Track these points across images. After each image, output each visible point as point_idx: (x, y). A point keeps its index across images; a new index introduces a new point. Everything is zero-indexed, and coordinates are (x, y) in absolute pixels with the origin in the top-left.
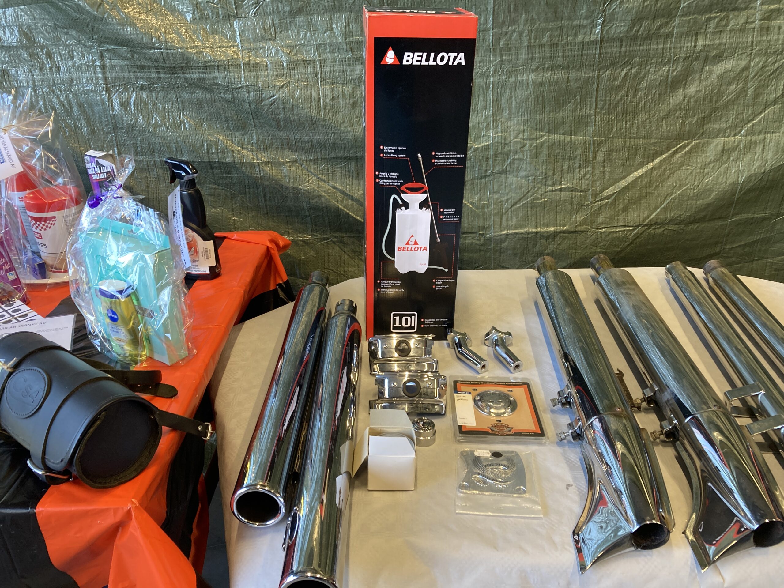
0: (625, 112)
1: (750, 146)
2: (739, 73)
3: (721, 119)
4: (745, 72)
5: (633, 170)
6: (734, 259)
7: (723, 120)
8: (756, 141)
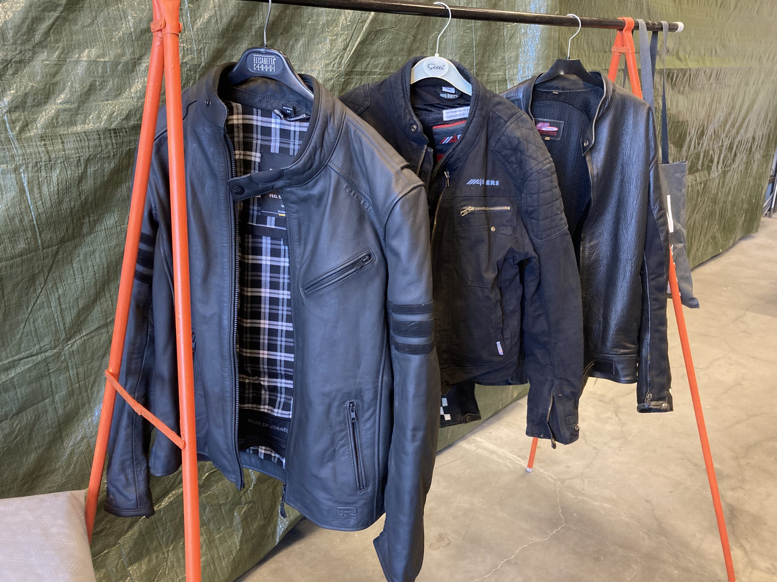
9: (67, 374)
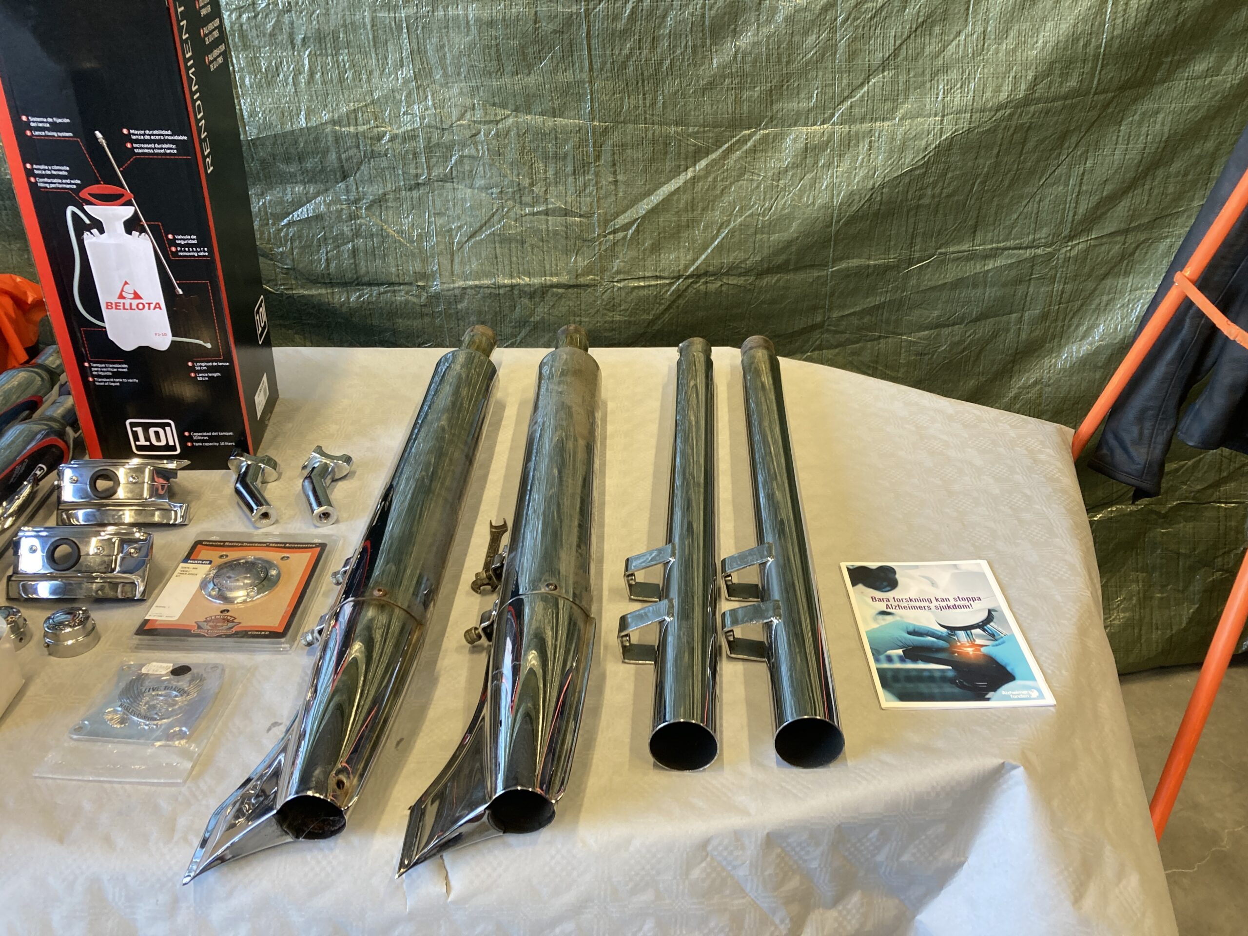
0: (641, 78)
1: (849, 143)
2: (820, 14)
3: (798, 94)
4: (829, 12)
5: (663, 180)
6: (847, 336)
7: (802, 95)
8: (857, 133)
9: (1050, 288)
